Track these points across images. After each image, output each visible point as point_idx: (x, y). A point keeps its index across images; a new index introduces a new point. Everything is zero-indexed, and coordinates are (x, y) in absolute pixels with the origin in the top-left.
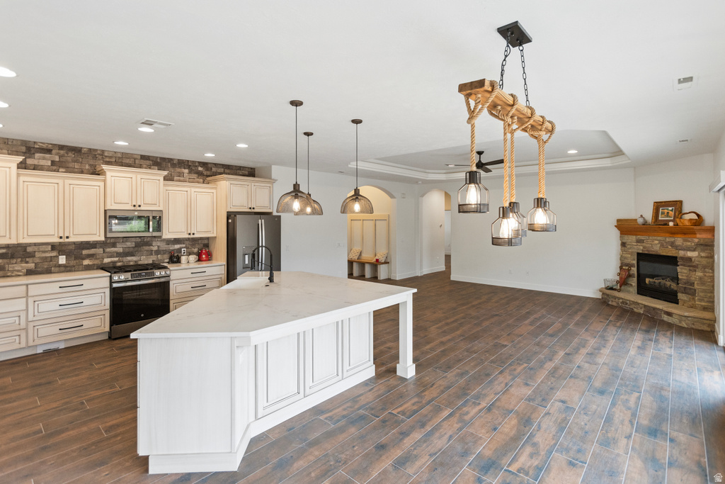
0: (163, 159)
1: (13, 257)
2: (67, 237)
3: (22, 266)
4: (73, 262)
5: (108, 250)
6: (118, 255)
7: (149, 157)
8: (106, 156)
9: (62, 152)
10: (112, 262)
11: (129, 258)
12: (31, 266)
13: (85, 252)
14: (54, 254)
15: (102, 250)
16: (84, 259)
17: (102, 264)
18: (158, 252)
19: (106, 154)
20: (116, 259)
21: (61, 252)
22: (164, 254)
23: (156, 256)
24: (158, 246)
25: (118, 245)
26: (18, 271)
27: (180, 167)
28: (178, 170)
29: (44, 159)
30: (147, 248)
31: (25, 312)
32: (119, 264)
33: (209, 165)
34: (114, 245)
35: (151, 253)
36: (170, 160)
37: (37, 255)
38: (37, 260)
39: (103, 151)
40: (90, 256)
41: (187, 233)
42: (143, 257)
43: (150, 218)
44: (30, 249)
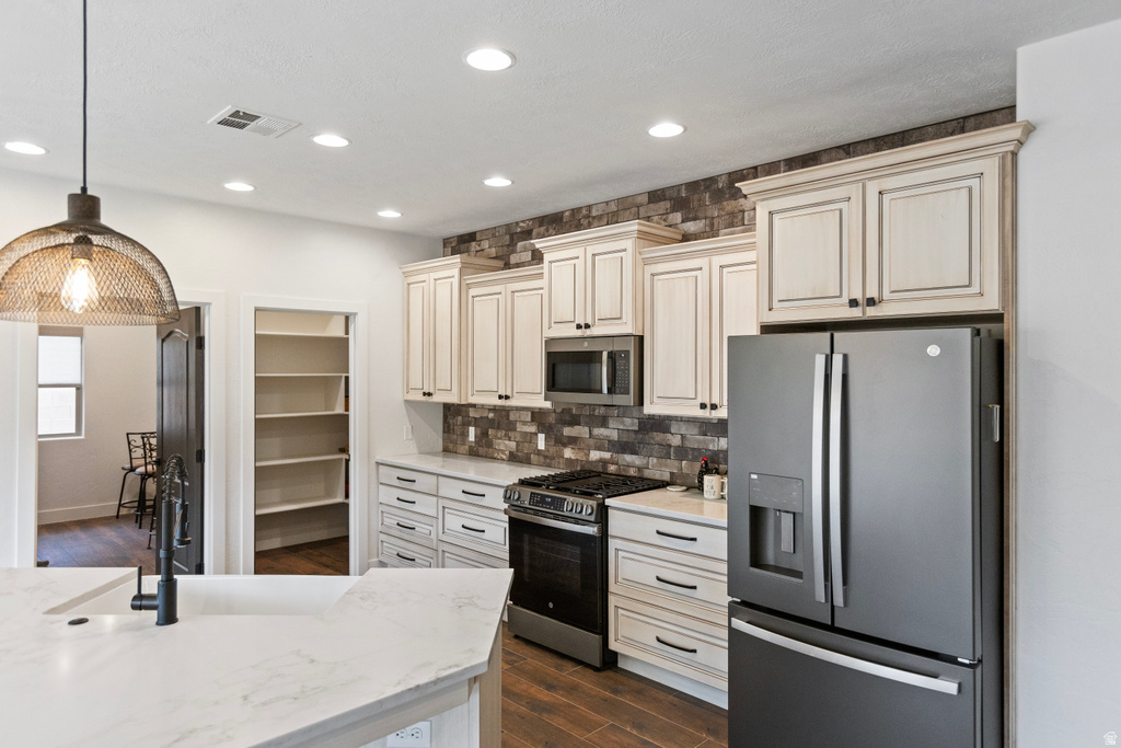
0: (693, 186)
1: (498, 428)
2: (507, 397)
3: (506, 446)
4: (553, 450)
5: (598, 431)
6: (611, 446)
7: (663, 190)
8: (594, 218)
10: (601, 461)
11: (629, 458)
12: (513, 445)
13: (567, 431)
14: (533, 429)
15: (587, 429)
16: (565, 445)
17: (588, 462)
18: (681, 452)
19: (594, 213)
20: (607, 455)
22: (695, 459)
23: (676, 463)
24: (683, 436)
25: (612, 424)
26: (503, 452)
29: (525, 249)
30: (658, 437)
31: (436, 521)
32: (612, 468)
34: (604, 422)
35: (666, 451)
37: (520, 427)
38: (518, 439)
39: (589, 207)
40: (573, 441)
41: (699, 401)
42: (653, 461)
43: (605, 355)
44: (512, 418)
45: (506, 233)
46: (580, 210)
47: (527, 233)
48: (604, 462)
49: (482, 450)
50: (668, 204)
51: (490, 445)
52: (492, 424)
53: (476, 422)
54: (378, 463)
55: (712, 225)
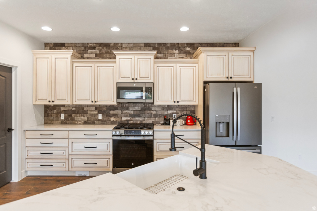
0: (160, 44)
1: (78, 113)
2: (96, 102)
3: (82, 119)
4: (105, 119)
5: (124, 112)
6: (130, 115)
7: (150, 44)
8: (124, 47)
9: (100, 48)
10: (126, 120)
11: (137, 118)
12: (86, 119)
13: (112, 112)
14: (96, 112)
15: (121, 111)
16: (111, 117)
17: (121, 121)
18: (156, 115)
19: (124, 46)
20: (129, 118)
21: (100, 112)
22: (160, 117)
23: (154, 118)
24: (156, 111)
25: (130, 109)
26: (80, 121)
27: (172, 49)
28: (171, 51)
29: (92, 53)
30: (148, 112)
31: (67, 148)
32: (131, 122)
33: (196, 45)
34: (128, 108)
35: (151, 115)
36: (165, 45)
37: (89, 112)
38: (89, 116)
39: (122, 44)
40: (115, 115)
42: (146, 119)
43: (144, 88)
44: (85, 109)
45: (82, 46)
46: (118, 44)
47: (93, 48)
48: (128, 121)
49: (68, 122)
50: (151, 48)
51: (73, 119)
52: (74, 112)
53: (65, 112)
54: (25, 131)
55: (166, 56)
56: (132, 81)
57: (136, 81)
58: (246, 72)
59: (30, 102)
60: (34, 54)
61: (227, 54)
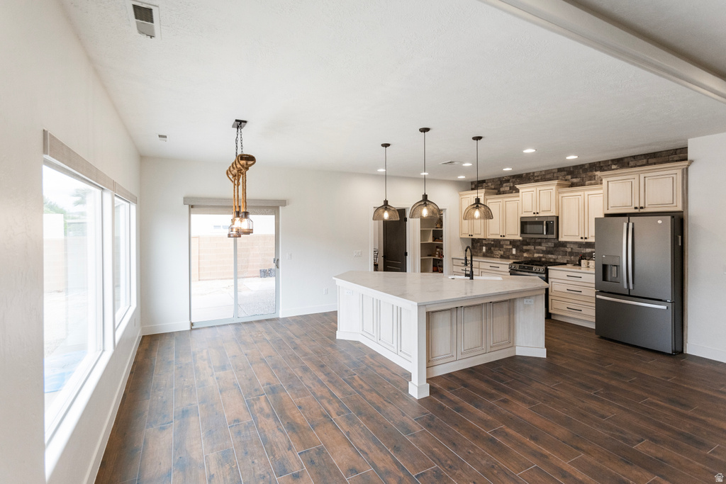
1: (496, 247)
2: (504, 236)
3: (499, 253)
4: (519, 254)
5: (537, 247)
6: (543, 252)
9: (514, 180)
10: (539, 257)
11: (550, 256)
12: (502, 253)
13: (525, 247)
14: (511, 247)
16: (524, 252)
17: (533, 257)
18: (571, 254)
19: (536, 175)
20: (542, 255)
21: (514, 246)
22: (577, 255)
23: (569, 257)
24: (572, 249)
25: (543, 244)
26: (498, 255)
27: (591, 171)
28: (590, 174)
29: (507, 186)
30: (562, 249)
32: (543, 259)
33: (626, 160)
34: (540, 244)
35: (565, 253)
36: (582, 166)
37: (505, 247)
38: (504, 250)
39: (534, 173)
40: (527, 251)
41: (580, 236)
42: (560, 257)
43: (545, 222)
44: (501, 243)
46: (530, 173)
47: (508, 181)
48: (540, 258)
49: (488, 255)
50: (565, 173)
51: (492, 253)
52: (493, 245)
53: (486, 245)
54: (453, 259)
55: (583, 180)
56: (534, 215)
57: (538, 215)
58: (668, 199)
59: (458, 236)
60: (460, 195)
61: (636, 177)
